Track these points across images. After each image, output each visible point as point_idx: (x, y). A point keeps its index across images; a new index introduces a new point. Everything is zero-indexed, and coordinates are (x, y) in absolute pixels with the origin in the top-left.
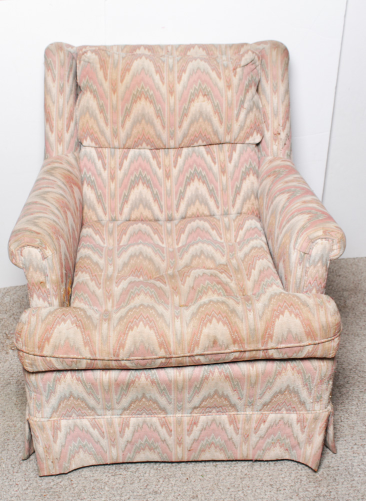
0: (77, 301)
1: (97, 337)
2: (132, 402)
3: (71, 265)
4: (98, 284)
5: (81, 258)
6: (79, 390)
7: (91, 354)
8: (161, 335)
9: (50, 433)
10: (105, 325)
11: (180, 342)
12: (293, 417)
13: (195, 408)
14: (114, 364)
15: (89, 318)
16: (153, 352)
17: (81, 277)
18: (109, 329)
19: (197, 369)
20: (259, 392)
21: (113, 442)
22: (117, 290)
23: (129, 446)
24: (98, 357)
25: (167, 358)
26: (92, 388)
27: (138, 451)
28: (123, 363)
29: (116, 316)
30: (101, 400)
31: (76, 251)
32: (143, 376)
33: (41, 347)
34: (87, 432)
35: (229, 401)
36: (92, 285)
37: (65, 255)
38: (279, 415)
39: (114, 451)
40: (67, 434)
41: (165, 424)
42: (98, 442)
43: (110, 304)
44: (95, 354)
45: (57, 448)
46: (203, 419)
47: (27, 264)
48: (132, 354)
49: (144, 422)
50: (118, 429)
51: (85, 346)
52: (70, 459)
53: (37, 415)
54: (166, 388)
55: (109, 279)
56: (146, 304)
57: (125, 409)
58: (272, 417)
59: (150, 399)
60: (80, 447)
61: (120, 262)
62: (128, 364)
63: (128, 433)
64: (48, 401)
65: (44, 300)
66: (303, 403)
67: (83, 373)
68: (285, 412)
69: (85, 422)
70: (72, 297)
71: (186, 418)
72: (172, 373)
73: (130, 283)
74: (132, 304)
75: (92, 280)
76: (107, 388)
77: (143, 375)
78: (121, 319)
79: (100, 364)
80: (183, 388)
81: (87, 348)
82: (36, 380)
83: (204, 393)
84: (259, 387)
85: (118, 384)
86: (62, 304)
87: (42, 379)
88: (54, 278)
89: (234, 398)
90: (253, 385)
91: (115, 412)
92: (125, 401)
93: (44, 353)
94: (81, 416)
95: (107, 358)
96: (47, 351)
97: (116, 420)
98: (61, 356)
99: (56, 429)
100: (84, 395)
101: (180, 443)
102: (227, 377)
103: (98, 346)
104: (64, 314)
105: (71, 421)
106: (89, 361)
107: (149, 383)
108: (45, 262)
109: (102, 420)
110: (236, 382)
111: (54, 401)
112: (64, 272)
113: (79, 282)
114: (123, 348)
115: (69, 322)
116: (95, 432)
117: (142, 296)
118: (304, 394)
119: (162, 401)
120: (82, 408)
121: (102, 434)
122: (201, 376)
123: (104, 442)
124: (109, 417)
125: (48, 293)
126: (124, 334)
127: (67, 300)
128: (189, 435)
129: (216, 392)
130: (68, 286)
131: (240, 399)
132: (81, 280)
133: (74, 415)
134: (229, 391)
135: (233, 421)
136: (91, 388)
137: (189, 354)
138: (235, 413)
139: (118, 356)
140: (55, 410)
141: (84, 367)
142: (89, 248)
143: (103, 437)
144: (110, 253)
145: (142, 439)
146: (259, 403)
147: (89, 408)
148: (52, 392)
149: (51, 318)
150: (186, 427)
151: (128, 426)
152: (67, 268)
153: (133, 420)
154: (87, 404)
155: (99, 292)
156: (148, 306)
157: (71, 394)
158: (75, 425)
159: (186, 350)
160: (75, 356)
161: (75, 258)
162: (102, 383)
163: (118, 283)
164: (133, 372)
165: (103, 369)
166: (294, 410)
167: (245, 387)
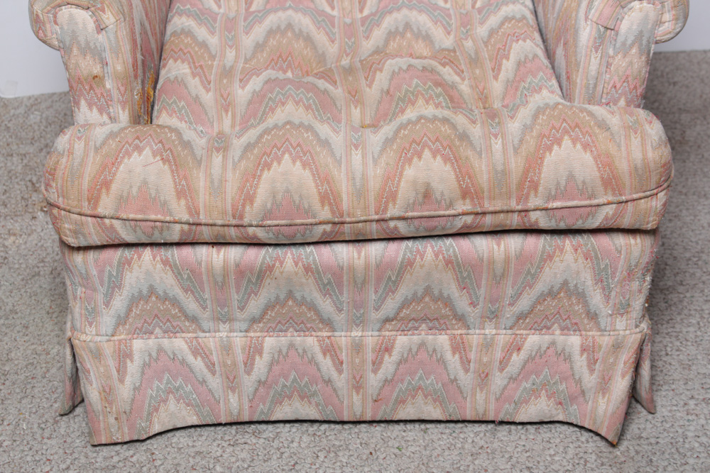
0: (164, 114)
1: (201, 183)
2: (269, 307)
3: (154, 46)
4: (206, 84)
5: (174, 34)
6: (168, 282)
7: (190, 213)
8: (324, 179)
9: (112, 363)
10: (217, 160)
11: (360, 193)
12: (575, 341)
13: (387, 320)
14: (233, 233)
15: (187, 145)
16: (308, 212)
17: (174, 69)
18: (224, 167)
19: (393, 246)
20: (510, 292)
21: (232, 383)
22: (242, 94)
23: (262, 390)
24: (203, 219)
25: (334, 223)
26: (192, 279)
27: (278, 401)
28: (251, 230)
29: (238, 144)
30: (208, 302)
31: (165, 21)
32: (289, 257)
33: (94, 200)
34: (183, 362)
35: (453, 309)
36: (194, 84)
37: (142, 25)
38: (547, 338)
39: (233, 400)
40: (145, 365)
41: (330, 350)
42: (204, 382)
43: (227, 122)
44: (198, 214)
45: (125, 392)
46: (402, 341)
47: (67, 40)
48: (268, 214)
49: (291, 346)
50: (240, 358)
51: (179, 198)
52: (150, 414)
53: (88, 329)
54: (332, 281)
55: (227, 73)
56: (297, 122)
57: (254, 321)
58: (534, 340)
59: (303, 302)
60: (169, 392)
61: (248, 41)
62: (261, 234)
63: (261, 365)
64: (107, 304)
65: (101, 111)
66: (593, 316)
67: (175, 250)
68: (558, 332)
69: (179, 344)
70: (156, 107)
71: (371, 339)
72: (343, 253)
73: (268, 81)
74: (270, 122)
75: (194, 75)
76: (220, 279)
77: (289, 255)
78: (248, 148)
79: (206, 234)
80: (364, 282)
81: (183, 202)
82: (85, 262)
83: (404, 291)
84: (510, 283)
85: (241, 271)
86: (136, 120)
87: (96, 261)
88: (119, 68)
89: (462, 304)
90: (498, 279)
91: (237, 325)
92: (255, 306)
93: (100, 210)
94: (171, 332)
95: (220, 222)
96: (106, 205)
97: (239, 340)
98: (132, 216)
99: (124, 356)
100: (177, 292)
101: (358, 385)
102: (448, 262)
103: (202, 198)
104: (138, 138)
105: (152, 342)
106: (186, 227)
107: (301, 270)
108: (101, 38)
109: (211, 341)
110: (466, 273)
111: (119, 303)
112: (140, 57)
113: (168, 79)
114: (252, 203)
115: (147, 151)
116: (198, 364)
117: (290, 106)
118: (596, 299)
119: (326, 306)
120: (174, 316)
121: (211, 367)
122: (400, 259)
123: (215, 383)
124: (224, 334)
125: (108, 98)
126: (252, 177)
127: (145, 112)
128: (375, 371)
129: (428, 290)
130: (148, 87)
131: (473, 304)
132: (172, 75)
133: (157, 330)
134: (453, 290)
135: (459, 347)
136: (189, 278)
137: (376, 217)
138: (463, 331)
139: (241, 217)
140: (121, 321)
141: (176, 238)
142: (189, 14)
143: (214, 373)
144: (230, 24)
145: (286, 378)
146: (509, 313)
147: (187, 317)
148: (115, 285)
149: (113, 144)
150: (370, 356)
151: (261, 354)
152: (146, 51)
153: (270, 342)
154: (182, 310)
155: (208, 98)
156: (301, 125)
157: (152, 290)
158: (160, 350)
159: (372, 210)
160: (160, 217)
161: (163, 33)
162: (210, 270)
163: (244, 82)
164: (270, 249)
165: (213, 244)
166: (577, 328)
167: (484, 282)
